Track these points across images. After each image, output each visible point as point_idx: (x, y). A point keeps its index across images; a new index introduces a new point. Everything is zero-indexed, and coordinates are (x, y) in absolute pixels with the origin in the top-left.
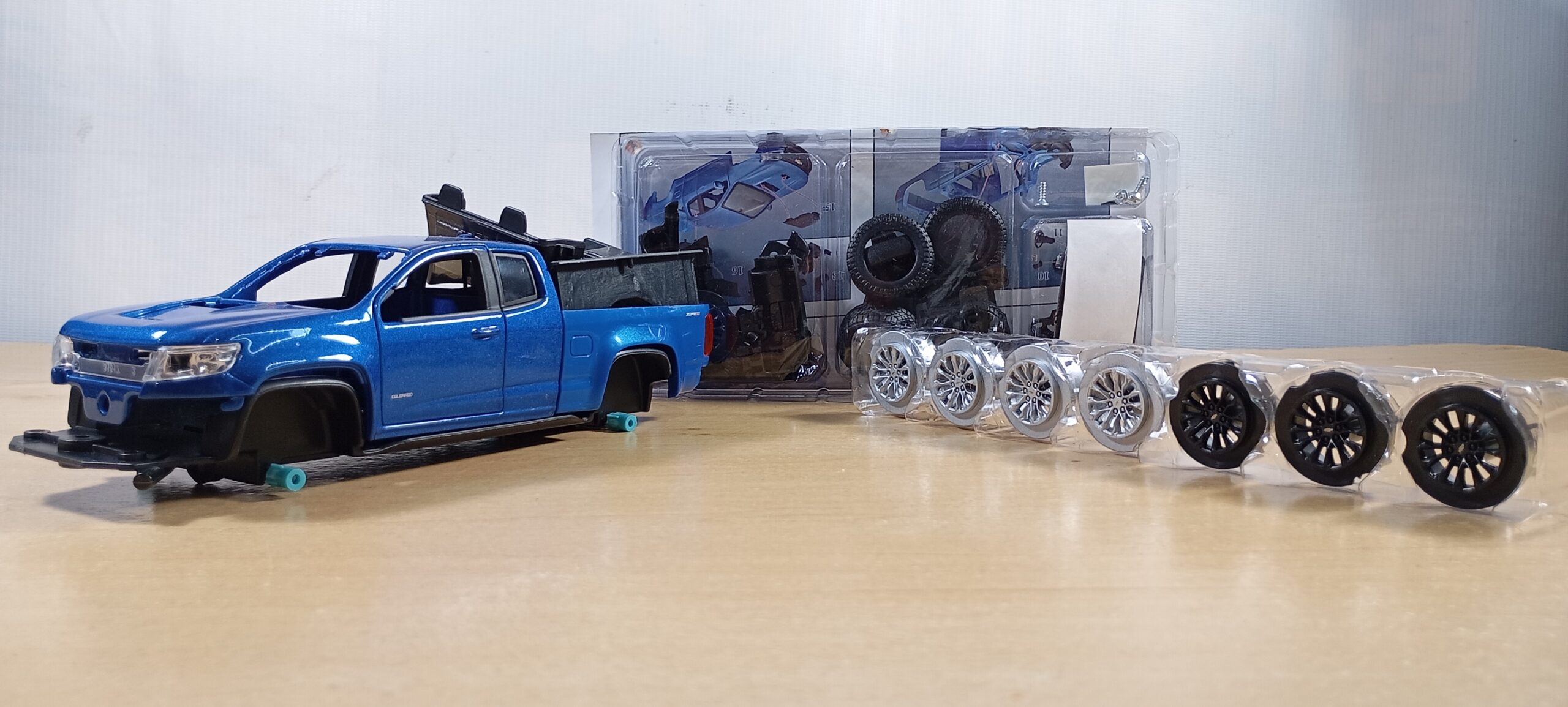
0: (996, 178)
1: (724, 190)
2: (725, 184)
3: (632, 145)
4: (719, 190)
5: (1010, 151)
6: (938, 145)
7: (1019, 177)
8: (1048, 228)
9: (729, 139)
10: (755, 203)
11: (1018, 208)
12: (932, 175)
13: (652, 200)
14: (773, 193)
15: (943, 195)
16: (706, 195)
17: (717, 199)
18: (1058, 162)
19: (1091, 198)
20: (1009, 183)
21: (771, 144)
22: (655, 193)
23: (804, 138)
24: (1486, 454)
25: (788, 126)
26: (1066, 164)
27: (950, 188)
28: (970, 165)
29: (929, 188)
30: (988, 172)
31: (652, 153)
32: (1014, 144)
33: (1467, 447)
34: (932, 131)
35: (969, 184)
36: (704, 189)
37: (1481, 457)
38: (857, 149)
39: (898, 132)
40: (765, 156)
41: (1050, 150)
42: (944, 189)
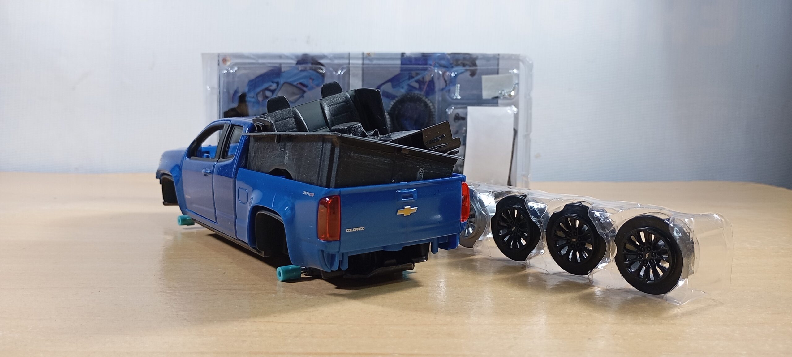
0: (432, 82)
1: (277, 86)
2: (278, 83)
3: (225, 61)
4: (274, 86)
5: (441, 66)
6: (399, 62)
7: (446, 81)
8: (460, 111)
9: (280, 57)
10: (294, 94)
11: (444, 100)
12: (395, 80)
13: (236, 92)
14: (305, 89)
15: (402, 91)
16: (267, 89)
17: (273, 91)
18: (468, 73)
19: (486, 94)
20: (439, 84)
21: (304, 60)
22: (238, 88)
23: (324, 57)
24: (662, 261)
25: (313, 50)
26: (473, 74)
27: (406, 87)
28: (417, 74)
29: (394, 87)
30: (427, 79)
31: (236, 64)
32: (443, 62)
33: (651, 255)
34: (396, 54)
35: (416, 85)
36: (266, 86)
37: (658, 262)
38: (353, 64)
39: (375, 54)
40: (300, 67)
41: (464, 65)
42: (403, 88)
